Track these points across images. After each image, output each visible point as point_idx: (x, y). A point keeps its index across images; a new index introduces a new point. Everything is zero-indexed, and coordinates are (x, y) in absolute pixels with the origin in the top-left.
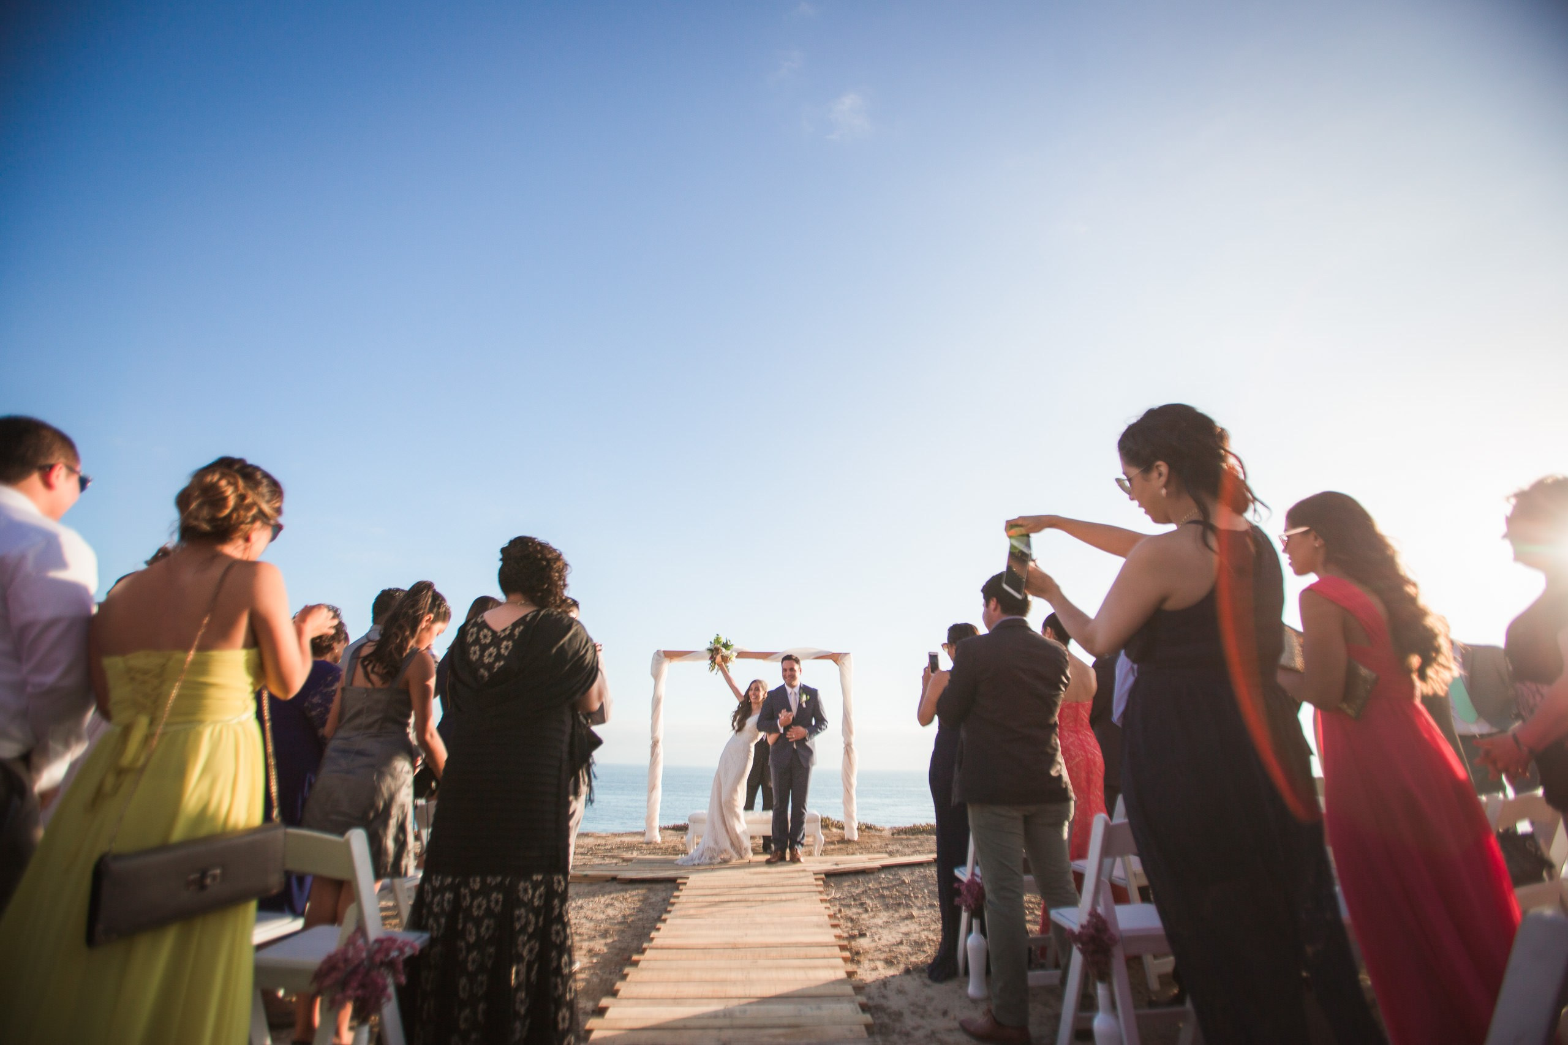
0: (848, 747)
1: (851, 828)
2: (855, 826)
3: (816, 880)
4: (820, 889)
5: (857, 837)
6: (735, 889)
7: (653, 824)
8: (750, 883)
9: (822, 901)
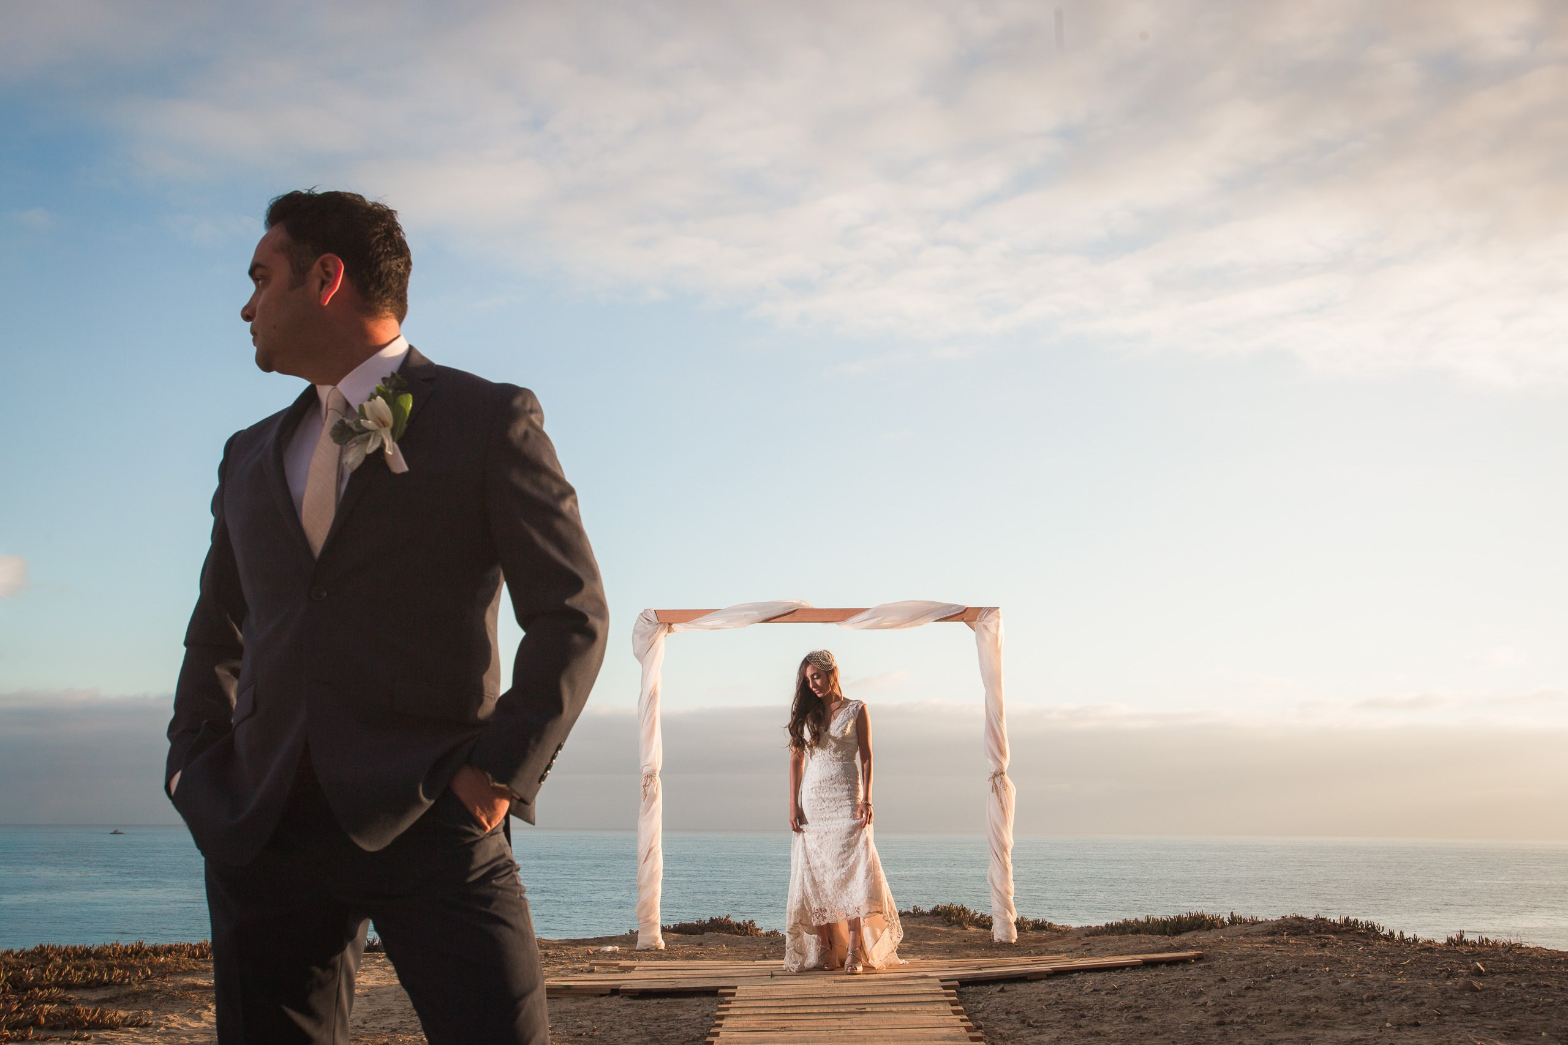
0: (998, 780)
1: (1006, 922)
2: (1012, 918)
3: (945, 988)
4: (951, 998)
5: (1016, 937)
6: (813, 1000)
7: (652, 917)
8: (837, 992)
9: (955, 1013)
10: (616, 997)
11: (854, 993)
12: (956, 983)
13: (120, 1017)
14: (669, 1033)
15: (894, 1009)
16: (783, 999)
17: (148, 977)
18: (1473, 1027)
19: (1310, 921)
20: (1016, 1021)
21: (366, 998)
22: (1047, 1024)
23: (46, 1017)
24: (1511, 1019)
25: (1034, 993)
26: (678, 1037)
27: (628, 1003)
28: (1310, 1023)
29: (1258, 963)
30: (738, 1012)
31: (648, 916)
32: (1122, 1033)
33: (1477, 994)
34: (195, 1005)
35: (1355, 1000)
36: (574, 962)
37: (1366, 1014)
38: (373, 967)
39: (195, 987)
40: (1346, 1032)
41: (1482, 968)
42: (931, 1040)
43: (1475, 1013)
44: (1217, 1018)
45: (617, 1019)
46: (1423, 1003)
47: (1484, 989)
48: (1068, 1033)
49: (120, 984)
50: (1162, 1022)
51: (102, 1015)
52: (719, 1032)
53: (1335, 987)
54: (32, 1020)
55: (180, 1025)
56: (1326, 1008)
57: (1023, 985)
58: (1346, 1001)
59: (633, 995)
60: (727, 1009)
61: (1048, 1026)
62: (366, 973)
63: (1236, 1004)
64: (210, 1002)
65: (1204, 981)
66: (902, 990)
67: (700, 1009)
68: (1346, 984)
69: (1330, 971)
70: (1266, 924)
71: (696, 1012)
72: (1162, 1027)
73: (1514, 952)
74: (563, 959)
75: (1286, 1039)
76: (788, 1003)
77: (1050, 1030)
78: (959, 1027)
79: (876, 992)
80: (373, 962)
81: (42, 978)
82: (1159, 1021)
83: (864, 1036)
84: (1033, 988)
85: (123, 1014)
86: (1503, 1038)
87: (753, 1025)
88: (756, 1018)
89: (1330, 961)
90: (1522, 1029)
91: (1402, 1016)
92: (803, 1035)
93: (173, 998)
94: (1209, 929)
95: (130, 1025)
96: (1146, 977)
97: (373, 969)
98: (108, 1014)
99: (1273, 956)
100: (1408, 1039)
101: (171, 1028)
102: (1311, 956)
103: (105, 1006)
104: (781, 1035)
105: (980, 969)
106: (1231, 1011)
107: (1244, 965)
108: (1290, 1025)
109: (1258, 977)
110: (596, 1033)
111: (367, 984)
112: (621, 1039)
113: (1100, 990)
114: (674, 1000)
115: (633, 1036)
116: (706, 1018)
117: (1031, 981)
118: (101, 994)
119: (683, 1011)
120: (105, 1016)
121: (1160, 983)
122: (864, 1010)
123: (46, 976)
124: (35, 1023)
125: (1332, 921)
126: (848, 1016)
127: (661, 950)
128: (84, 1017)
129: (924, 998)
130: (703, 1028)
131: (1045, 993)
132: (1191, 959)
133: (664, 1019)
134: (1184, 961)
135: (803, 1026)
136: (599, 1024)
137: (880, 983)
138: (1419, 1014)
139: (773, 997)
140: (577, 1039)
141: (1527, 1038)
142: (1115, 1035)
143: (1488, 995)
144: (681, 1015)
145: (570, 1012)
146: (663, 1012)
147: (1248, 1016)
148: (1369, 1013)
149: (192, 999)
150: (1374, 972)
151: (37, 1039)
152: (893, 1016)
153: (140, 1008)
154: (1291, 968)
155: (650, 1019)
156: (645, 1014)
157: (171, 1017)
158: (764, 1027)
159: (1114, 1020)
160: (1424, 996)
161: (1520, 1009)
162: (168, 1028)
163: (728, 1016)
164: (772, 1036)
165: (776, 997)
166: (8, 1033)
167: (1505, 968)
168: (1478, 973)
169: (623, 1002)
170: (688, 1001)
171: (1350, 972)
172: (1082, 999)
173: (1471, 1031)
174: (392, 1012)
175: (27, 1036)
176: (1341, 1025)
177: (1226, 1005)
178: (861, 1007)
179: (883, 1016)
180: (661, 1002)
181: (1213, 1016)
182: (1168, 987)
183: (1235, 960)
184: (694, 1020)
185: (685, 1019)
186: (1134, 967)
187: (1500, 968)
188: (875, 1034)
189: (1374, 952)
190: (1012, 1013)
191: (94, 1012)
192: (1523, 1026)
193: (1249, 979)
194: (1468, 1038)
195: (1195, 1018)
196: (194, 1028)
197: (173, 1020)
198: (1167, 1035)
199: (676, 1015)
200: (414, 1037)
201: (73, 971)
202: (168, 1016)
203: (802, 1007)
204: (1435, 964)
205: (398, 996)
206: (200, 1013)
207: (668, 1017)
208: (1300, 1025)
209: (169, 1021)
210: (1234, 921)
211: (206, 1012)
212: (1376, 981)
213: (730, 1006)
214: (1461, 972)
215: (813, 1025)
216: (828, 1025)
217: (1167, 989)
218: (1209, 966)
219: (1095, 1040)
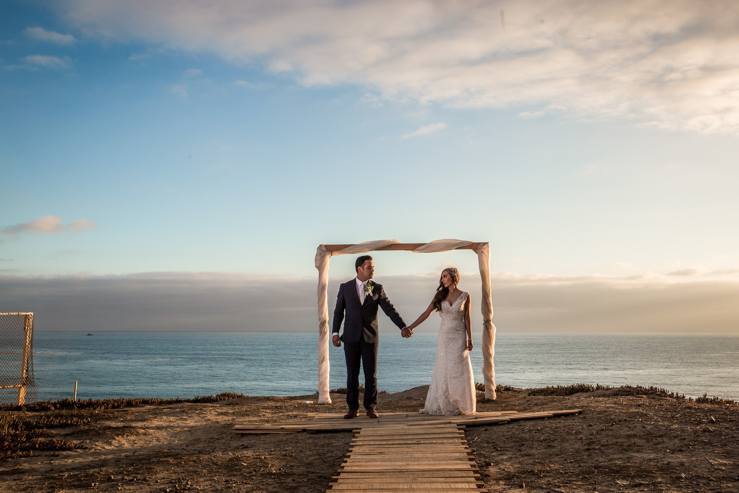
0: (487, 324)
1: (491, 390)
2: (494, 388)
3: (459, 429)
4: (462, 435)
5: (496, 397)
6: (397, 436)
7: (325, 389)
8: (408, 432)
9: (463, 443)
10: (305, 433)
11: (415, 432)
12: (464, 427)
13: (74, 444)
14: (328, 453)
15: (434, 442)
16: (382, 436)
17: (89, 422)
18: (708, 452)
19: (634, 389)
20: (492, 447)
21: (189, 432)
22: (506, 449)
23: (39, 445)
24: (727, 447)
25: (501, 431)
26: (332, 457)
27: (310, 436)
28: (631, 449)
29: (607, 416)
30: (361, 444)
31: (324, 388)
32: (541, 454)
33: (711, 433)
34: (109, 437)
35: (653, 437)
36: (288, 411)
37: (657, 444)
38: (194, 415)
39: (109, 428)
40: (648, 455)
41: (714, 419)
42: (450, 460)
43: (710, 444)
44: (587, 446)
45: (304, 446)
46: (685, 439)
47: (714, 431)
48: (516, 454)
49: (76, 425)
50: (561, 448)
51: (65, 444)
52: (350, 455)
53: (644, 429)
54: (33, 446)
55: (102, 448)
56: (639, 441)
57: (496, 427)
58: (648, 436)
59: (313, 432)
60: (355, 442)
61: (507, 450)
62: (191, 418)
63: (596, 438)
64: (116, 436)
65: (582, 426)
66: (438, 431)
67: (344, 440)
68: (649, 427)
69: (642, 420)
70: (613, 390)
71: (341, 442)
72: (560, 451)
73: (730, 409)
74: (283, 410)
75: (619, 458)
76: (384, 438)
77: (507, 453)
78: (464, 452)
79: (426, 432)
80: (195, 412)
81: (40, 423)
82: (559, 447)
83: (418, 458)
84: (501, 429)
85: (75, 442)
86: (723, 458)
87: (367, 451)
88: (369, 446)
89: (642, 415)
90: (732, 453)
91: (674, 445)
92: (389, 457)
93: (99, 434)
94: (587, 392)
95: (78, 448)
96: (554, 423)
97: (194, 416)
98: (68, 443)
99: (615, 412)
100: (677, 459)
101: (97, 449)
102: (633, 412)
103: (67, 438)
104: (380, 457)
105: (476, 418)
106: (593, 442)
107: (601, 417)
108: (621, 450)
109: (607, 424)
110: (294, 454)
111: (190, 425)
112: (305, 458)
113: (532, 430)
114: (332, 435)
115: (310, 456)
116: (346, 445)
117: (499, 425)
118: (67, 431)
119: (336, 441)
120: (66, 444)
121: (561, 426)
122: (419, 442)
123: (42, 422)
124: (34, 448)
125: (644, 388)
126: (412, 446)
127: (330, 404)
128: (57, 445)
129: (449, 435)
130: (344, 451)
131: (506, 432)
132: (576, 413)
133: (327, 446)
134: (573, 414)
135: (390, 452)
136: (295, 448)
137: (429, 426)
138: (683, 444)
139: (378, 434)
140: (284, 457)
141: (734, 458)
142: (538, 455)
143: (717, 434)
144: (335, 443)
145: (283, 441)
146: (326, 442)
147: (601, 445)
148: (659, 443)
149: (108, 434)
150: (663, 420)
151: (34, 456)
152: (433, 445)
153: (83, 439)
154: (623, 419)
155: (320, 445)
156: (317, 443)
157: (97, 444)
158: (372, 452)
159: (538, 447)
160: (686, 434)
161: (731, 441)
162: (95, 450)
163: (355, 445)
164: (375, 457)
165: (379, 434)
166: (21, 453)
167: (725, 419)
168: (712, 422)
169: (308, 436)
170: (338, 435)
171: (651, 421)
172: (523, 435)
173: (707, 454)
174: (200, 440)
175: (30, 455)
176: (646, 450)
177: (592, 439)
178: (418, 440)
179: (429, 445)
180: (326, 436)
181: (585, 445)
182: (564, 429)
183: (597, 414)
184: (340, 446)
185: (336, 446)
186: (549, 418)
187: (723, 419)
188: (424, 457)
189: (663, 409)
190: (490, 443)
191: (62, 441)
192: (732, 451)
193: (603, 425)
194: (706, 458)
195: (576, 446)
196: (108, 449)
197: (98, 445)
198: (562, 455)
199: (332, 443)
200: (208, 456)
201: (54, 419)
202: (96, 443)
203: (391, 440)
204: (691, 416)
205: (204, 431)
206: (111, 441)
207: (328, 445)
208: (626, 450)
209: (96, 445)
210: (598, 388)
211: (114, 441)
212: (663, 426)
213: (357, 439)
214: (704, 421)
215: (395, 451)
216: (402, 451)
217: (564, 430)
218: (584, 417)
219: (528, 458)
